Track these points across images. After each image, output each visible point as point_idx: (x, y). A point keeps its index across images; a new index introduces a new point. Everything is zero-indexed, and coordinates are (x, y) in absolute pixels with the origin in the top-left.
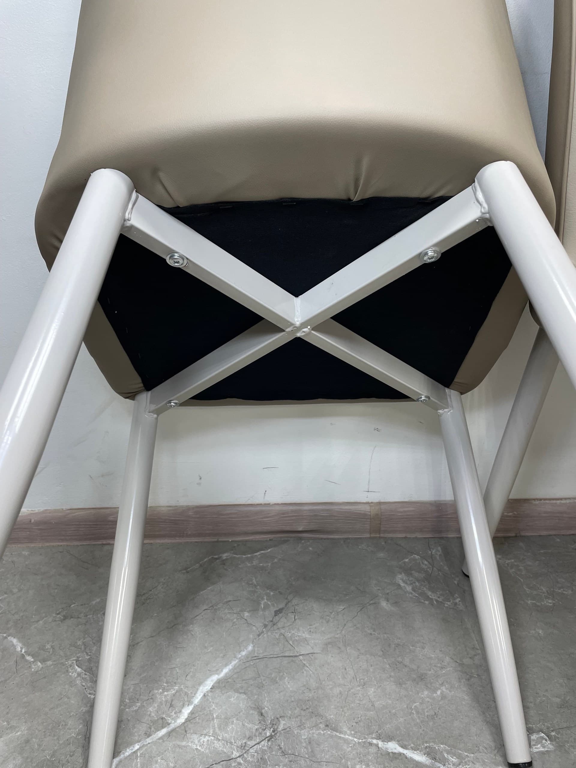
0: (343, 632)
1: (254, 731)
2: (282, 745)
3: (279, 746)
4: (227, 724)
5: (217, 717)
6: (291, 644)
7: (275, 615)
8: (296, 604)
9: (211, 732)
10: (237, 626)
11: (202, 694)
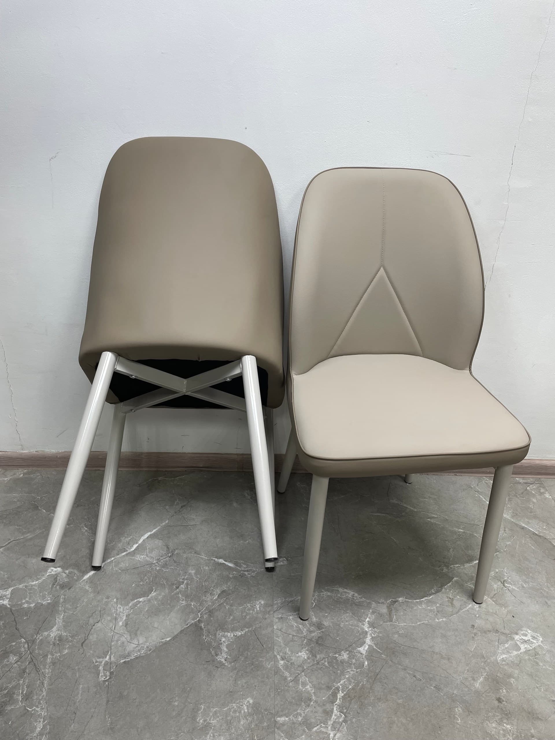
0: (212, 516)
1: (164, 554)
2: (175, 559)
3: (174, 559)
4: (152, 551)
5: (148, 549)
6: (186, 520)
7: (181, 508)
8: (192, 503)
9: (145, 554)
10: (162, 512)
11: (143, 540)
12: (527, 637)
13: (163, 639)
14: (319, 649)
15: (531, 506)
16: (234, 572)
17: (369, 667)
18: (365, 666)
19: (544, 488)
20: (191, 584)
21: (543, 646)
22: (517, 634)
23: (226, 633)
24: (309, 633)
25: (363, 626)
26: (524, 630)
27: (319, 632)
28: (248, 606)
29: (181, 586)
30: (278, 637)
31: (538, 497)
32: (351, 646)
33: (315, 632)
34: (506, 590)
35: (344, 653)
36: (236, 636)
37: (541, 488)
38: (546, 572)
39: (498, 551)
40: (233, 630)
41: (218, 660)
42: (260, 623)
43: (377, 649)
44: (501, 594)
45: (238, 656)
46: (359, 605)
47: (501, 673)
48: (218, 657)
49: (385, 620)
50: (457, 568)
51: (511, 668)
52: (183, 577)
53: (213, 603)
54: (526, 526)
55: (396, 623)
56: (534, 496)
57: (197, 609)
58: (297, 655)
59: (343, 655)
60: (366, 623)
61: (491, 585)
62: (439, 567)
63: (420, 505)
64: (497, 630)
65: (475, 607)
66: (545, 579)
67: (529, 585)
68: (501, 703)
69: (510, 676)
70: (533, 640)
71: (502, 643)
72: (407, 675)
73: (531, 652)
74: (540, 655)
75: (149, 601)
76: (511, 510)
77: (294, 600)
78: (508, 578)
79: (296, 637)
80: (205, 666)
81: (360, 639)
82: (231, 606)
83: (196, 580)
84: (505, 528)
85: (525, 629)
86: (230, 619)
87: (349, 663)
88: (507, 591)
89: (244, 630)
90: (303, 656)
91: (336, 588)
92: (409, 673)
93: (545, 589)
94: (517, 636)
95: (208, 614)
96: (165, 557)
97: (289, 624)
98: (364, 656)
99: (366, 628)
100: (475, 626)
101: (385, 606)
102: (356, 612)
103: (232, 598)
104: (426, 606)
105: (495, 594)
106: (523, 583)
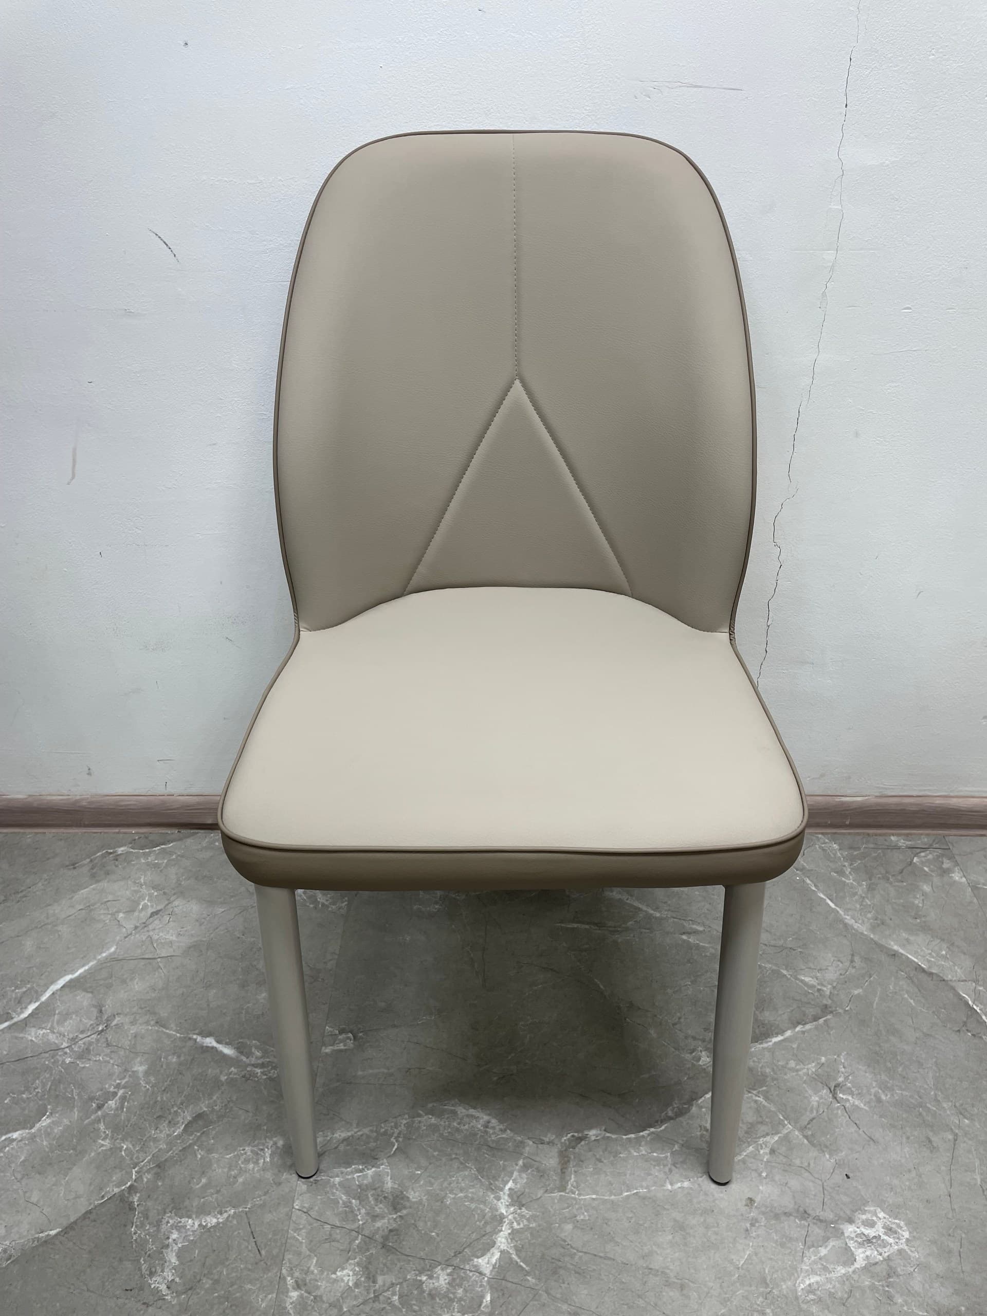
0: (212, 935)
1: (88, 1026)
2: (109, 1039)
3: (107, 1038)
4: (65, 1020)
5: (59, 1014)
6: (155, 946)
7: (150, 917)
8: (176, 905)
9: (49, 1026)
10: (107, 928)
11: (52, 992)
12: (874, 1230)
13: (42, 1232)
14: (384, 1261)
15: (916, 902)
16: (233, 1069)
17: (492, 1308)
18: (483, 1305)
19: (951, 858)
20: (132, 1097)
21: (909, 1252)
22: (851, 1221)
23: (183, 1220)
24: (370, 1220)
25: (496, 1201)
26: (869, 1212)
27: (395, 1216)
28: (245, 1153)
29: (110, 1102)
30: (297, 1230)
31: (936, 880)
32: (460, 1253)
33: (383, 1218)
34: (838, 1108)
35: (440, 1272)
36: (204, 1227)
37: (945, 860)
38: (936, 1064)
39: (831, 1012)
40: (203, 1211)
41: (152, 1286)
42: (266, 1193)
43: (519, 1260)
44: (826, 1119)
45: (198, 1278)
46: (496, 1149)
48: (154, 1279)
49: (549, 1185)
51: (826, 1311)
52: (118, 1081)
53: (171, 1144)
54: (901, 951)
55: (574, 1193)
56: (926, 877)
57: (131, 1159)
58: (334, 1276)
59: (438, 1278)
60: (504, 1194)
61: (806, 1097)
62: (691, 1053)
63: (669, 902)
64: (805, 1212)
65: (762, 1152)
66: (931, 1082)
67: (892, 1095)
70: (886, 1238)
71: (813, 1246)
73: (878, 1269)
74: (898, 1276)
75: (33, 1138)
76: (870, 912)
77: (352, 1136)
78: (846, 1078)
79: (338, 1231)
80: (120, 1301)
81: (484, 1236)
82: (210, 1151)
83: (144, 1089)
84: (853, 955)
85: (872, 1209)
86: (200, 1185)
87: (448, 1297)
88: (839, 1112)
89: (226, 1212)
90: (346, 1279)
91: (453, 1105)
93: (928, 1105)
94: (849, 1226)
95: (153, 1172)
96: (89, 1034)
97: (329, 1197)
98: (486, 1279)
99: (503, 1206)
100: (754, 1202)
101: (554, 1151)
102: (487, 1166)
103: (214, 1132)
104: (649, 1151)
105: (812, 1120)
106: (880, 1091)
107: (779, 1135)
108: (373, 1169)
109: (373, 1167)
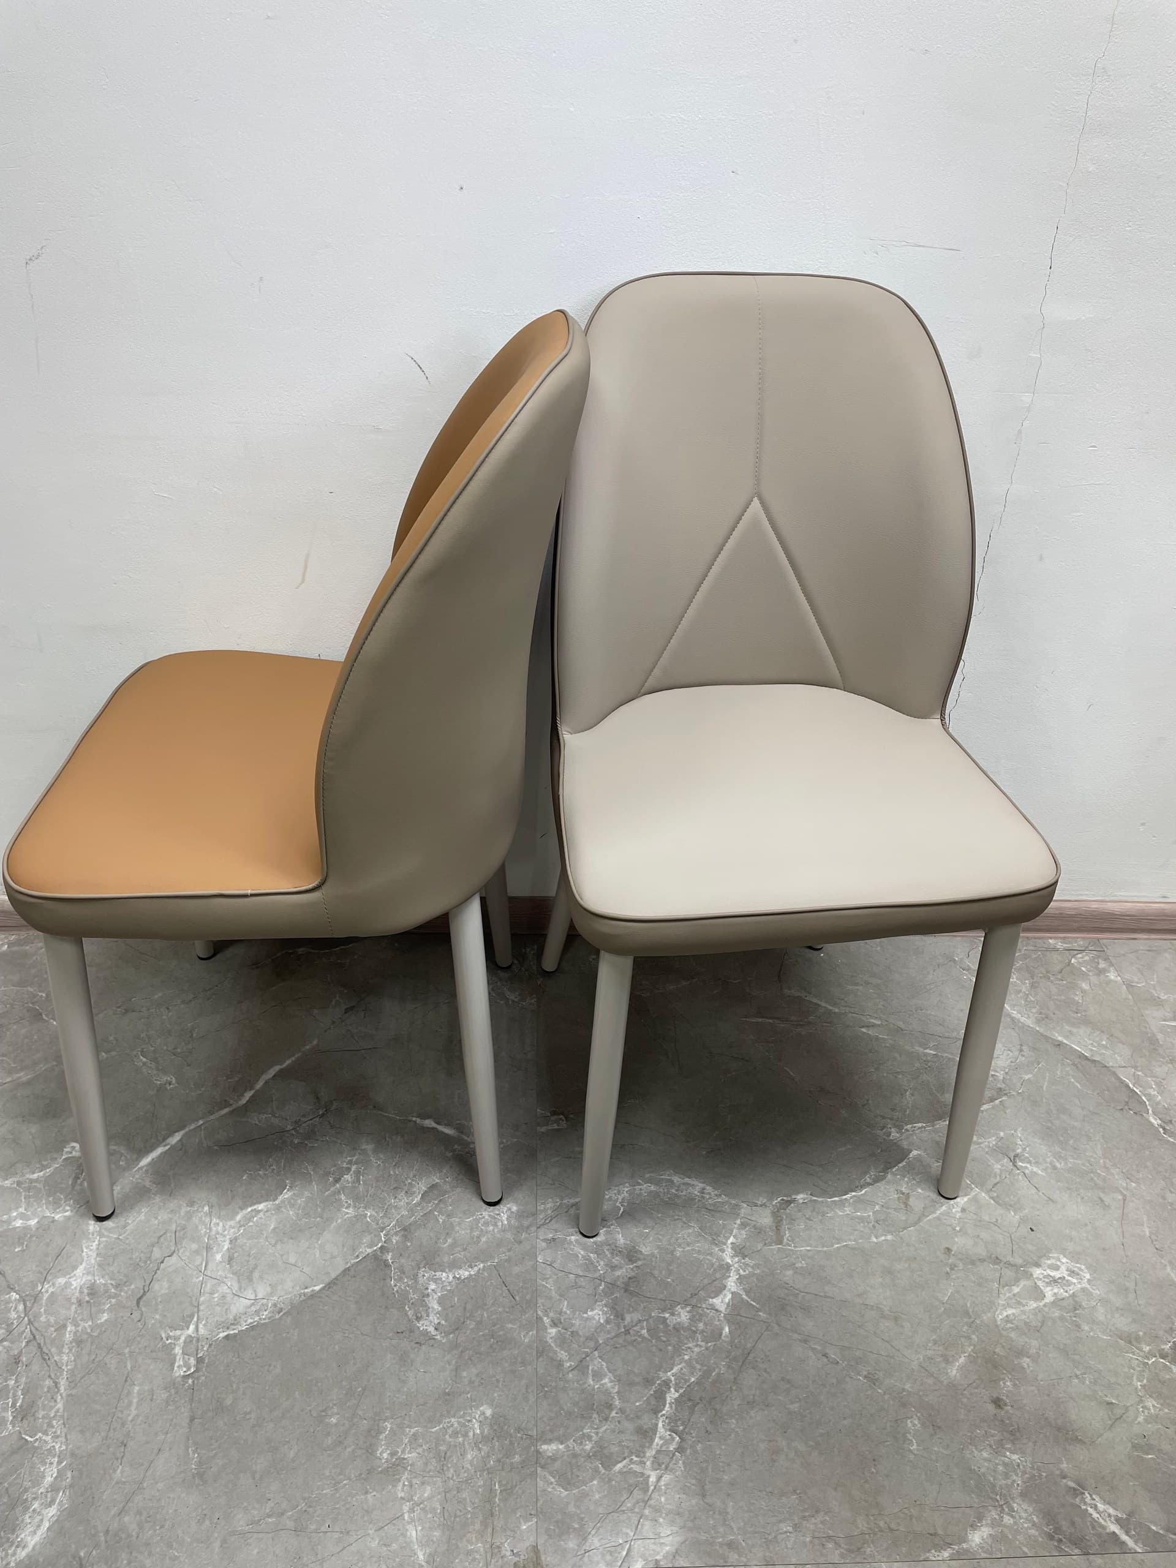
1: (308, 1110)
2: (332, 1121)
4: (284, 1106)
5: (276, 1100)
6: (356, 1039)
7: (345, 1013)
8: (368, 1002)
9: (270, 1111)
10: (304, 1022)
11: (264, 1082)
12: (1059, 1272)
13: (306, 1288)
14: (629, 1303)
15: (1077, 999)
16: (456, 1147)
17: (731, 1338)
18: (724, 1334)
19: (1106, 959)
20: (366, 1171)
21: (1091, 1289)
22: (1038, 1265)
23: (438, 1274)
24: (609, 1270)
25: (721, 1253)
26: (1053, 1258)
27: (631, 1266)
28: (484, 1217)
29: (345, 1176)
30: (544, 1279)
31: (1094, 979)
32: (695, 1295)
33: (621, 1268)
34: (1019, 1174)
35: (680, 1310)
36: (458, 1279)
37: (1100, 961)
38: (1103, 1137)
39: (1006, 1094)
40: (454, 1265)
41: (421, 1329)
42: (509, 1250)
43: (749, 1300)
44: (1009, 1183)
45: (462, 1320)
46: (714, 1210)
47: (1003, 1347)
48: (421, 1322)
49: (767, 1239)
50: (919, 1130)
51: (1024, 1336)
52: (349, 1158)
53: (412, 1211)
54: (1065, 1041)
55: (790, 1246)
56: (1084, 976)
57: (377, 1223)
58: (585, 1315)
59: (679, 1314)
60: (727, 1247)
61: (990, 1166)
62: (882, 1130)
63: (846, 999)
64: (997, 1258)
65: (954, 1210)
66: (1100, 1153)
67: (1066, 1163)
68: (1002, 1409)
69: (1021, 1353)
70: (1070, 1278)
71: (1007, 1285)
72: (811, 1353)
73: (1064, 1303)
74: (1084, 1309)
75: (278, 1208)
76: (1035, 1007)
78: (1024, 1150)
79: (582, 1279)
80: (393, 1342)
81: (714, 1281)
82: (449, 1216)
83: (375, 1165)
84: (1021, 1045)
85: (1056, 1255)
86: (447, 1244)
87: (691, 1330)
88: (1020, 1177)
89: (476, 1266)
90: (597, 1317)
91: (668, 1175)
92: (815, 1349)
93: (1098, 1171)
94: (1037, 1269)
95: (400, 1234)
96: (311, 1118)
97: (568, 1253)
98: (722, 1315)
99: (728, 1257)
100: (952, 1251)
101: (767, 1212)
102: (708, 1225)
103: (450, 1200)
104: (853, 1211)
105: (996, 1184)
106: (1054, 1160)
107: (968, 1197)
108: (605, 1229)
109: (604, 1227)
